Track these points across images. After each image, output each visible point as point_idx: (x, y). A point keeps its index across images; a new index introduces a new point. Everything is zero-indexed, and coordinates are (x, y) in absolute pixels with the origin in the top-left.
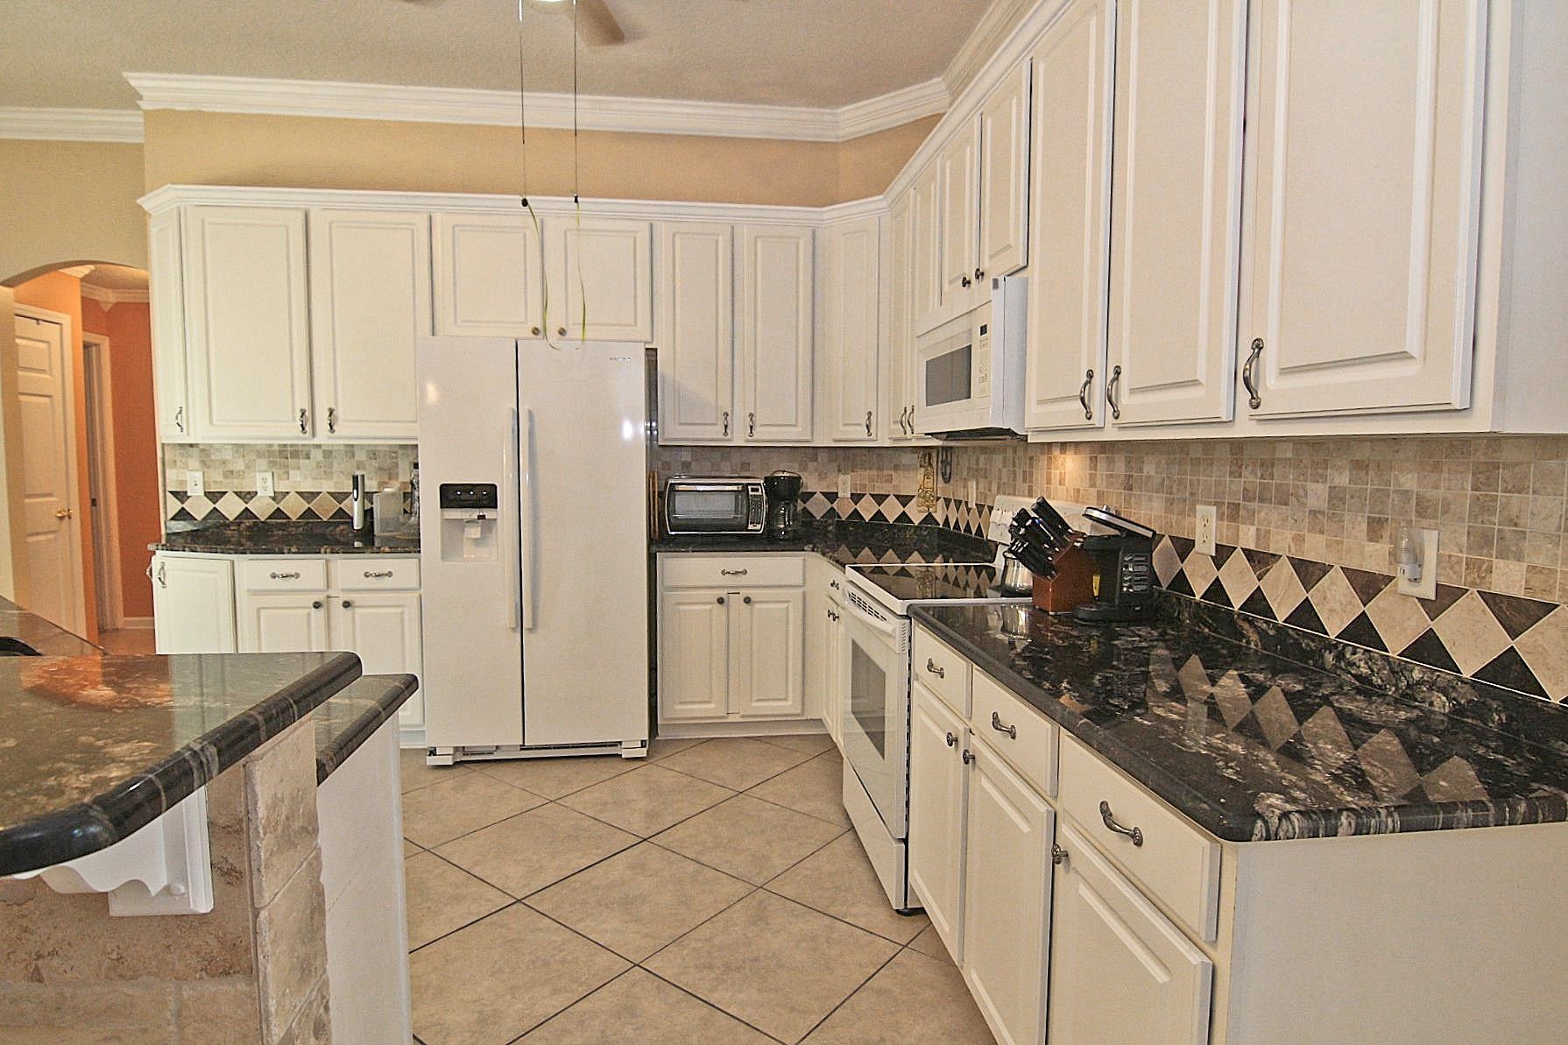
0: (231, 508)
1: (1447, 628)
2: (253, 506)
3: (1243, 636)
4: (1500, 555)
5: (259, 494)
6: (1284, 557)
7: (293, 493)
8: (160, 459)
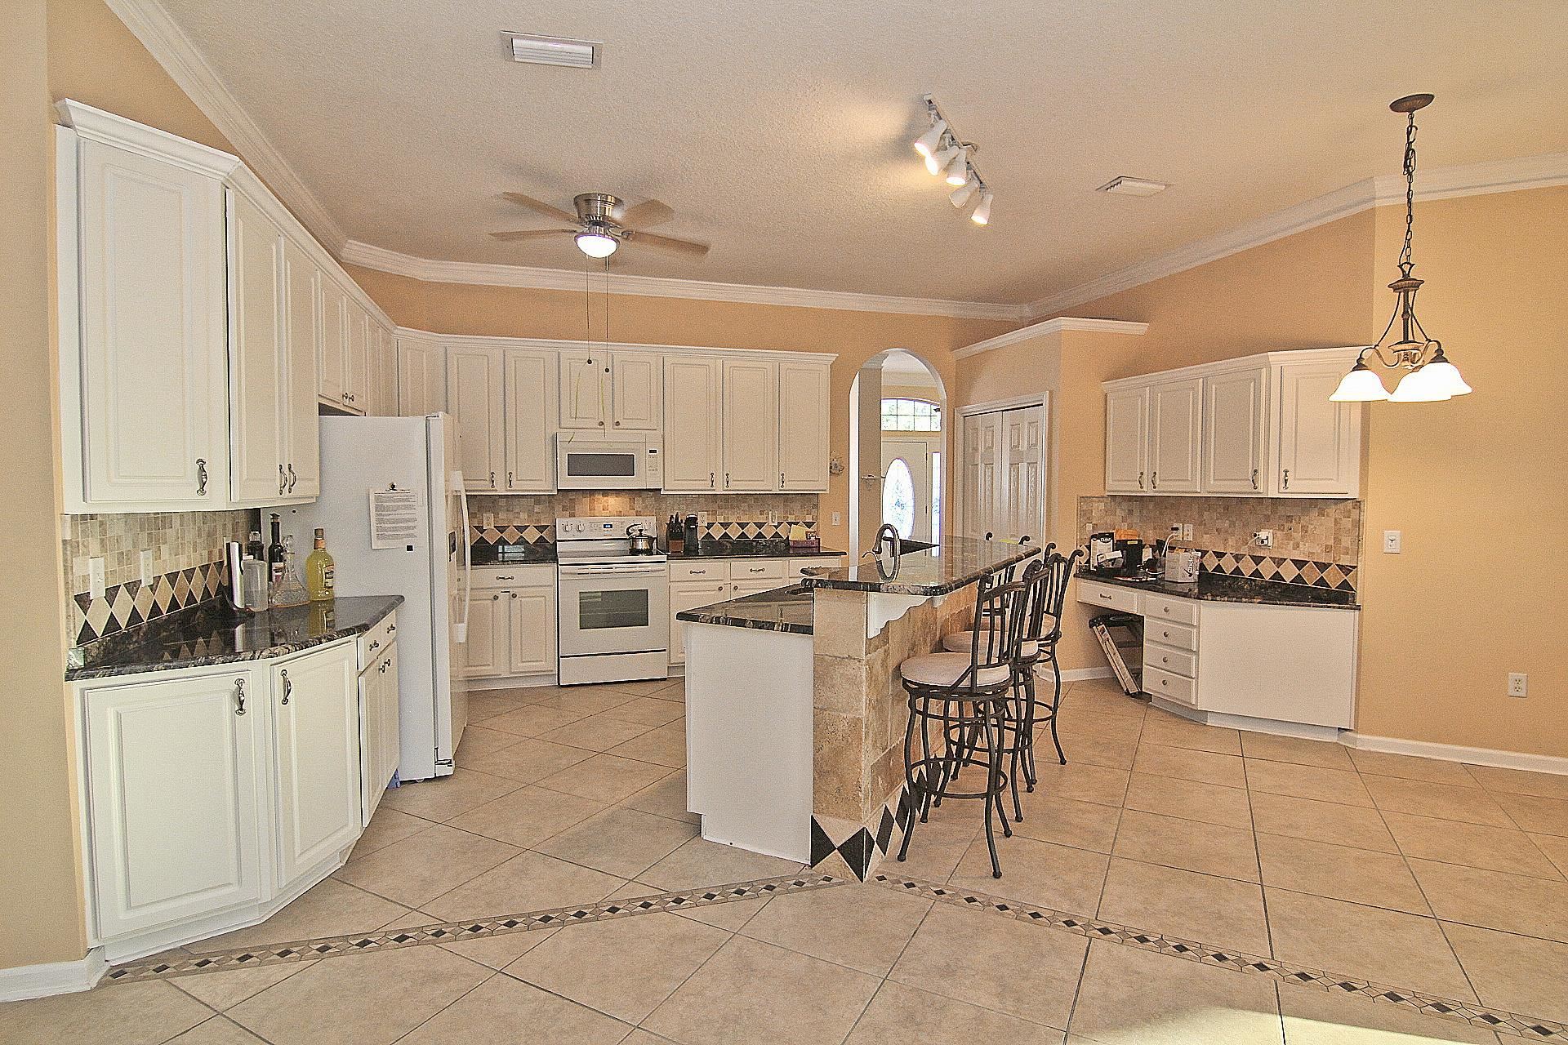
0: (122, 610)
1: (779, 531)
2: (138, 603)
3: (725, 546)
4: (790, 515)
5: (142, 585)
6: (734, 523)
7: (163, 577)
8: (61, 543)
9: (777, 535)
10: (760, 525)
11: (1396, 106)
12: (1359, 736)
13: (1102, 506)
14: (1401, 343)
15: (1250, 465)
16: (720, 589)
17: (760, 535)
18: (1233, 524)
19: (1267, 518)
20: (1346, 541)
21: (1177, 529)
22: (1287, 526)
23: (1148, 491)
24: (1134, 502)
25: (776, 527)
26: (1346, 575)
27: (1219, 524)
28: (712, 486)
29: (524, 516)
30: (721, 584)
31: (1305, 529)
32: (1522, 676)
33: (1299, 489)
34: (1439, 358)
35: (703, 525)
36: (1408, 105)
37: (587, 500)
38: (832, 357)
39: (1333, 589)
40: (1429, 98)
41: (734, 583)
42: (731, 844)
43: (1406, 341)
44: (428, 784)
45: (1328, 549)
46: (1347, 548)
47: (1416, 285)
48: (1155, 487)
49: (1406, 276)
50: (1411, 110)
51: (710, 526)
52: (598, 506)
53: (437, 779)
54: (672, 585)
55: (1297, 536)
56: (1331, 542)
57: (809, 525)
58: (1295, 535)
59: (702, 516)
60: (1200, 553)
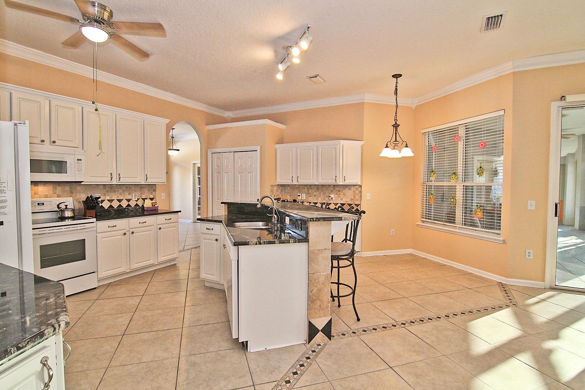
1: (138, 203)
3: (111, 212)
4: (143, 195)
6: (115, 199)
9: (137, 205)
10: (129, 200)
11: (393, 76)
12: (362, 253)
14: (394, 141)
15: (334, 175)
16: (125, 234)
17: (129, 205)
18: (320, 193)
19: (332, 191)
20: (357, 197)
21: (299, 196)
22: (338, 193)
23: (295, 183)
24: (283, 186)
25: (137, 201)
26: (357, 207)
27: (315, 193)
30: (125, 231)
31: (344, 194)
32: (393, 230)
33: (347, 182)
34: (407, 146)
36: (397, 76)
39: (346, 211)
40: (401, 75)
41: (131, 230)
42: (266, 349)
43: (396, 141)
45: (352, 199)
46: (357, 199)
47: (399, 125)
48: (298, 182)
49: (396, 123)
50: (397, 78)
51: (102, 202)
54: (98, 235)
55: (342, 196)
56: (353, 198)
57: (152, 199)
58: (341, 196)
60: (309, 203)
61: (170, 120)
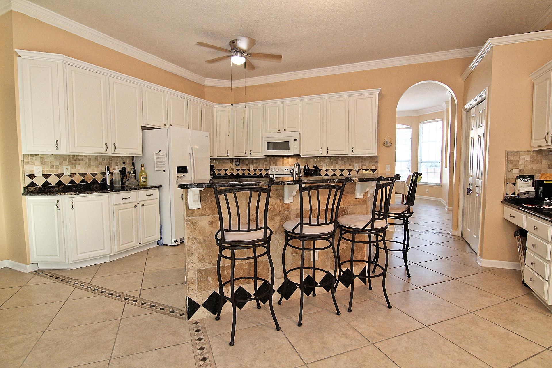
0: (53, 180)
2: (62, 179)
4: (364, 166)
5: (64, 175)
6: (338, 169)
7: (77, 174)
8: (21, 161)
10: (350, 171)
13: (528, 157)
25: (358, 171)
28: (321, 153)
29: (261, 166)
35: (324, 170)
37: (281, 160)
38: (378, 90)
44: (171, 247)
51: (327, 170)
52: (285, 162)
53: (172, 245)
57: (373, 171)
59: (324, 166)
61: (381, 89)
